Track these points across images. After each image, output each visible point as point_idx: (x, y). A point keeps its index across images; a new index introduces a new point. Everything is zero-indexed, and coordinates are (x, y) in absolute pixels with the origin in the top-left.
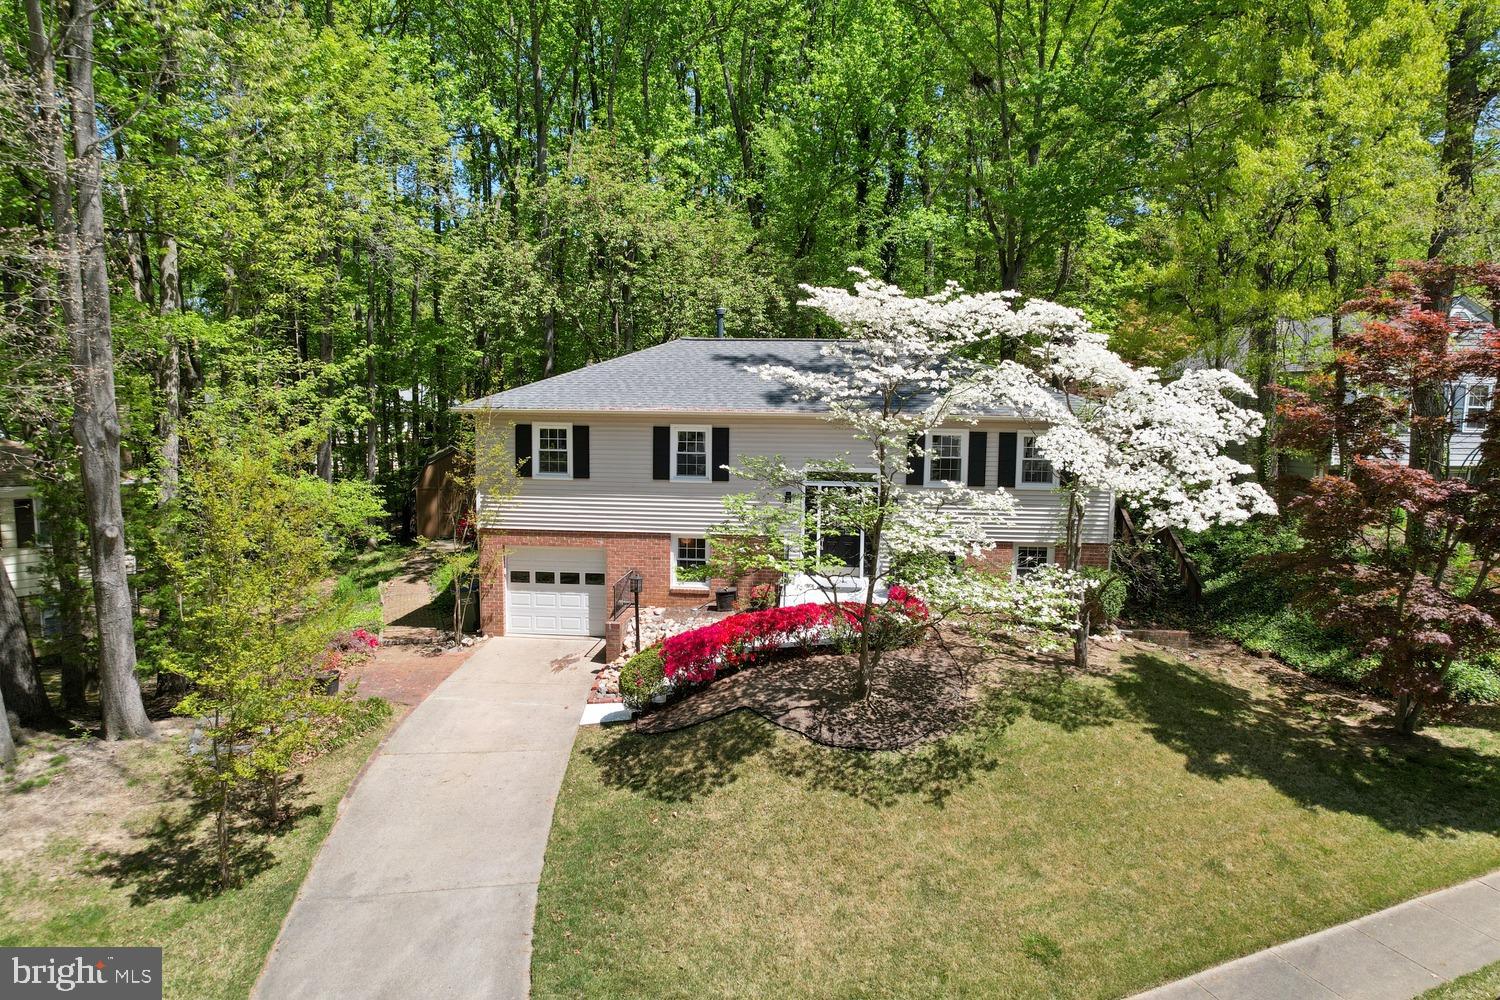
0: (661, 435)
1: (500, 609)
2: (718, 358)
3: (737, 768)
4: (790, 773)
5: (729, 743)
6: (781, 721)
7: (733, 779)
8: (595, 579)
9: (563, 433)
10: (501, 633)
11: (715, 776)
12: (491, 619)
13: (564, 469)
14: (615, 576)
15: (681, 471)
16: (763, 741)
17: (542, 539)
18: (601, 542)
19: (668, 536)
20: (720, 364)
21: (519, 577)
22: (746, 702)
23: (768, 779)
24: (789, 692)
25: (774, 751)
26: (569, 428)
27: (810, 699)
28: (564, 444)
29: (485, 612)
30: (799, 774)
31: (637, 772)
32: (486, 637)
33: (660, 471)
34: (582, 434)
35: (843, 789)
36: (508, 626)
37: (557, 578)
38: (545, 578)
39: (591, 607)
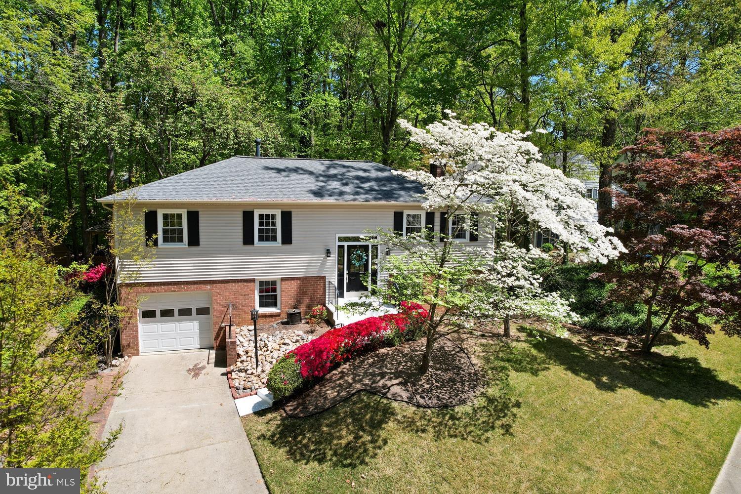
0: (248, 216)
1: (136, 338)
2: (267, 168)
3: (383, 434)
4: (417, 431)
5: (368, 417)
6: (389, 395)
7: (385, 442)
8: (203, 311)
9: (180, 216)
10: (137, 354)
11: (372, 442)
12: (129, 345)
13: (181, 240)
14: (217, 307)
15: (261, 239)
16: (388, 412)
17: (166, 288)
18: (209, 287)
19: (253, 280)
20: (271, 172)
21: (148, 314)
22: (358, 386)
23: (407, 438)
24: (383, 375)
25: (399, 417)
26: (184, 213)
27: (397, 378)
28: (180, 224)
29: (124, 340)
30: (424, 431)
31: (312, 448)
32: (126, 358)
33: (248, 239)
34: (194, 217)
35: (456, 436)
36: (141, 349)
37: (176, 313)
38: (167, 313)
39: (201, 330)
